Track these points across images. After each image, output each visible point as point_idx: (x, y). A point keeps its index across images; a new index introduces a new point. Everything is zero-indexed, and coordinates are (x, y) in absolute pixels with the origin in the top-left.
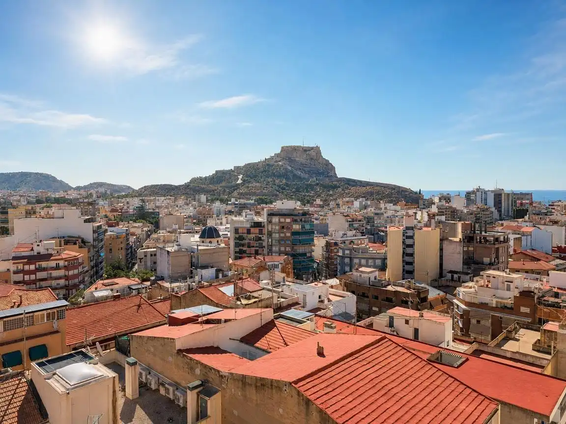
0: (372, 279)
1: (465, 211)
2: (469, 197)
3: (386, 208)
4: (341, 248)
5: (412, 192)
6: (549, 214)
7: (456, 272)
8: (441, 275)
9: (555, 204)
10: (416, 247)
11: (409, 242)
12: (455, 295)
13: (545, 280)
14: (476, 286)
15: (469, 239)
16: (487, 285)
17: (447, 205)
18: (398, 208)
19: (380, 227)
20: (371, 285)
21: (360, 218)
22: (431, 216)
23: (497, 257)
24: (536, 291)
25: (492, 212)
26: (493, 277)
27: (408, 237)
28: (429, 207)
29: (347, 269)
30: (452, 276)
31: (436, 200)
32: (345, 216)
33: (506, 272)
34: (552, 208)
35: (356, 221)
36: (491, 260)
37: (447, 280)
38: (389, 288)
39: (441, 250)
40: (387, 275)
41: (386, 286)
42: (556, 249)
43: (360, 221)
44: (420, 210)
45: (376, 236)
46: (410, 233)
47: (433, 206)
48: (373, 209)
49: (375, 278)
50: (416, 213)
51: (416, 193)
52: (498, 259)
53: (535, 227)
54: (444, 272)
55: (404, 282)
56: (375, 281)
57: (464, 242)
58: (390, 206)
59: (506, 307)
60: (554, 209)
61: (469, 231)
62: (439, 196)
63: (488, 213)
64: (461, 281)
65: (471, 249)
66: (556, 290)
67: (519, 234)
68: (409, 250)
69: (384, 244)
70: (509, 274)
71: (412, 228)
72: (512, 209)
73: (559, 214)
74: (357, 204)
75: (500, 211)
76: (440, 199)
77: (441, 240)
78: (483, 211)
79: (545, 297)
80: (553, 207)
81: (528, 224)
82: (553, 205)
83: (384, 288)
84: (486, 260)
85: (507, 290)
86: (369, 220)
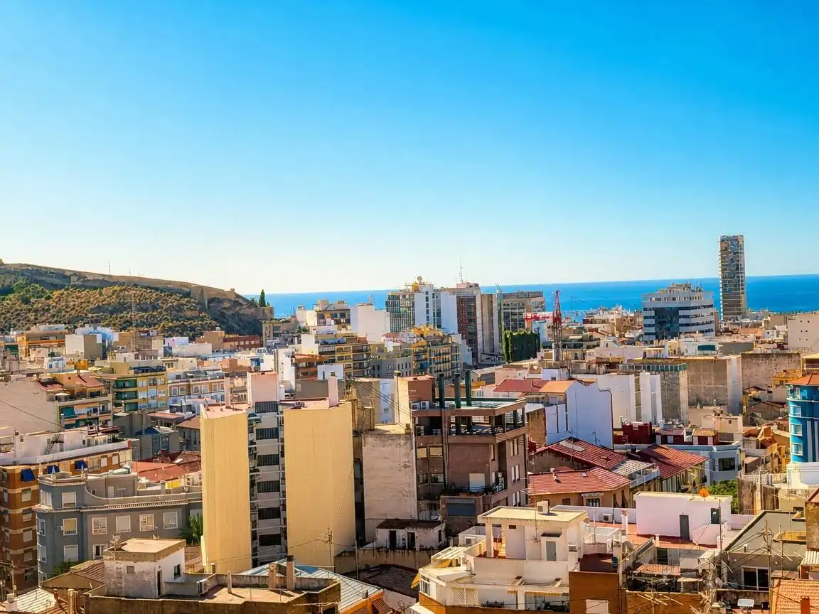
0: (168, 576)
1: (390, 346)
2: (398, 307)
3: (167, 352)
4: (47, 488)
5: (237, 300)
6: (585, 344)
7: (403, 524)
8: (361, 536)
9: (597, 317)
10: (288, 460)
11: (266, 447)
12: (415, 594)
13: (625, 519)
14: (471, 559)
15: (429, 426)
16: (496, 552)
17: (344, 331)
18: (205, 348)
19: (156, 409)
20: (169, 596)
21: (91, 386)
22: (306, 369)
23: (503, 469)
24: (617, 553)
25: (455, 348)
26: (511, 527)
27: (263, 434)
28: (292, 342)
29: (71, 552)
30: (393, 536)
31: (310, 319)
32: (45, 384)
33: (540, 509)
34: (591, 330)
35: (82, 394)
36: (487, 478)
37: (378, 549)
38: (222, 597)
39: (358, 462)
40: (209, 555)
41: (209, 594)
42: (621, 433)
43: (93, 395)
44: (270, 352)
45: (148, 438)
46: (268, 420)
47: (303, 337)
48: (130, 356)
49: (177, 574)
50: (258, 362)
51: (251, 303)
52: (505, 476)
53: (571, 379)
54: (369, 526)
55: (264, 571)
56: (179, 580)
57: (418, 433)
58: (180, 343)
59: (547, 605)
60: (596, 330)
61: (427, 403)
62: (318, 309)
63: (446, 349)
64: (417, 547)
65: (436, 452)
66: (657, 543)
67: (537, 401)
68: (267, 473)
69: (178, 461)
70: (549, 514)
71: (272, 407)
72: (500, 336)
74: (75, 344)
75: (471, 340)
76: (321, 316)
77: (357, 433)
78: (434, 344)
79: (640, 564)
80: (594, 326)
81: (555, 372)
82: (591, 322)
83: (207, 601)
84: (477, 480)
85: (549, 559)
86: (122, 389)
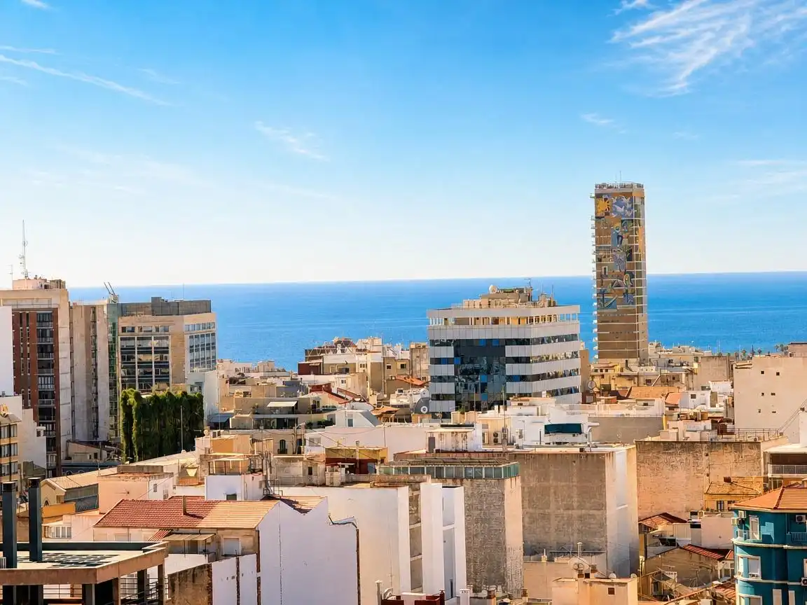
6: (303, 419)
9: (329, 359)
34: (317, 388)
60: (327, 388)
67: (193, 548)
72: (113, 400)
73: (360, 420)
75: (46, 414)
80: (321, 380)
81: (235, 483)
82: (317, 370)
